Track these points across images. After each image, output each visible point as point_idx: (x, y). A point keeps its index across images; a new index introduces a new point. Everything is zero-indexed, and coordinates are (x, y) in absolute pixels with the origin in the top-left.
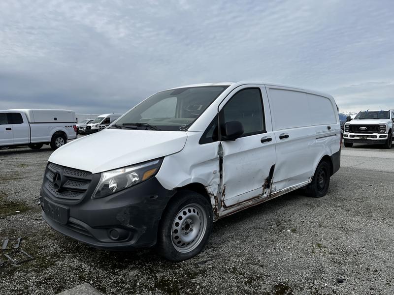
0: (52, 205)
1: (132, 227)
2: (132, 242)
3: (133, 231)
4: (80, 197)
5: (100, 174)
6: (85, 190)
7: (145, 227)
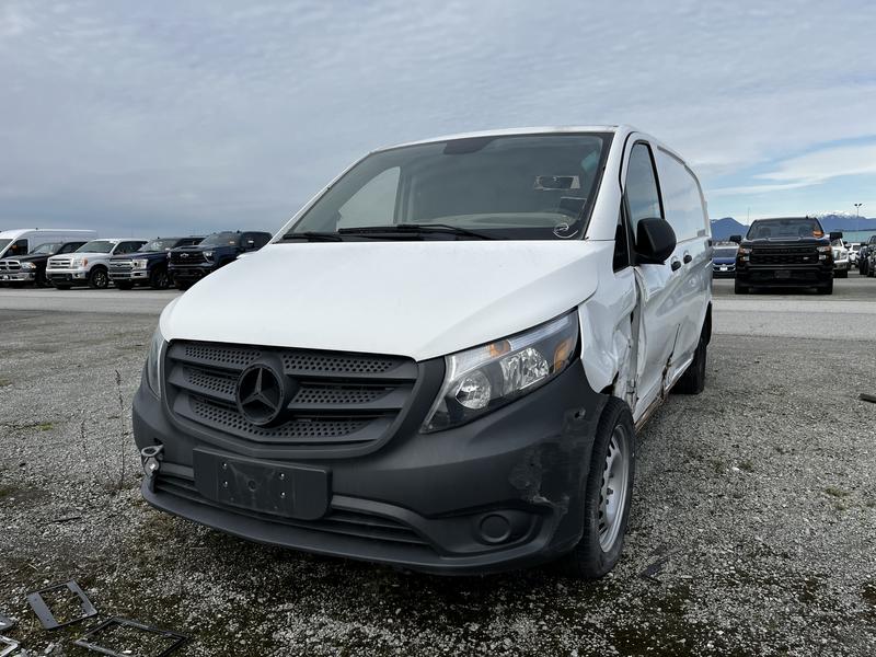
0: (243, 467)
1: (545, 499)
2: (540, 543)
3: (544, 511)
4: (376, 433)
5: (440, 363)
6: (397, 411)
7: (567, 498)
